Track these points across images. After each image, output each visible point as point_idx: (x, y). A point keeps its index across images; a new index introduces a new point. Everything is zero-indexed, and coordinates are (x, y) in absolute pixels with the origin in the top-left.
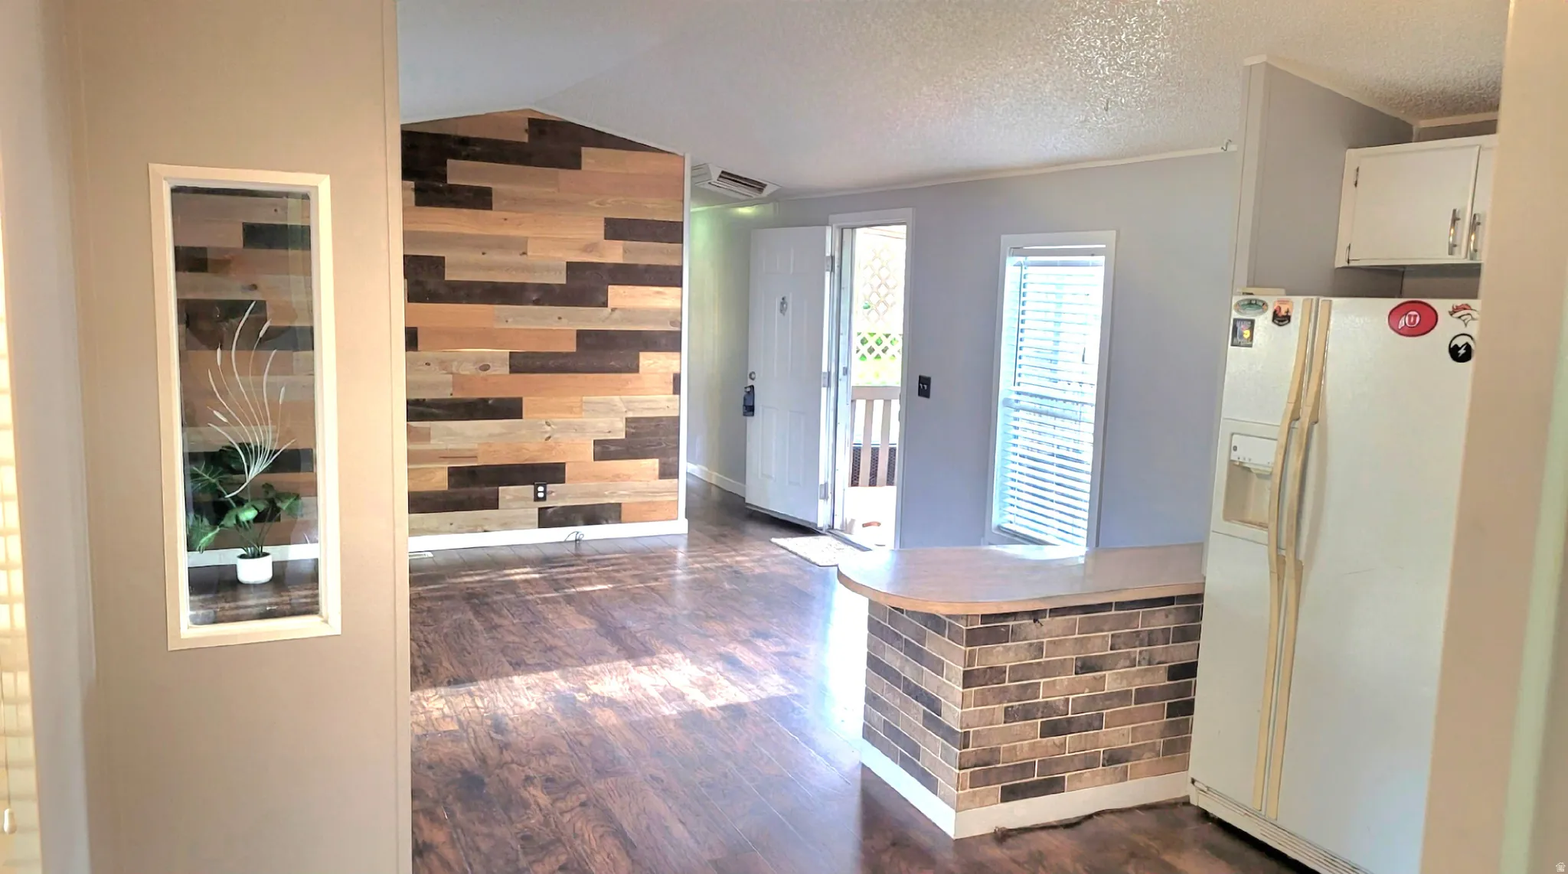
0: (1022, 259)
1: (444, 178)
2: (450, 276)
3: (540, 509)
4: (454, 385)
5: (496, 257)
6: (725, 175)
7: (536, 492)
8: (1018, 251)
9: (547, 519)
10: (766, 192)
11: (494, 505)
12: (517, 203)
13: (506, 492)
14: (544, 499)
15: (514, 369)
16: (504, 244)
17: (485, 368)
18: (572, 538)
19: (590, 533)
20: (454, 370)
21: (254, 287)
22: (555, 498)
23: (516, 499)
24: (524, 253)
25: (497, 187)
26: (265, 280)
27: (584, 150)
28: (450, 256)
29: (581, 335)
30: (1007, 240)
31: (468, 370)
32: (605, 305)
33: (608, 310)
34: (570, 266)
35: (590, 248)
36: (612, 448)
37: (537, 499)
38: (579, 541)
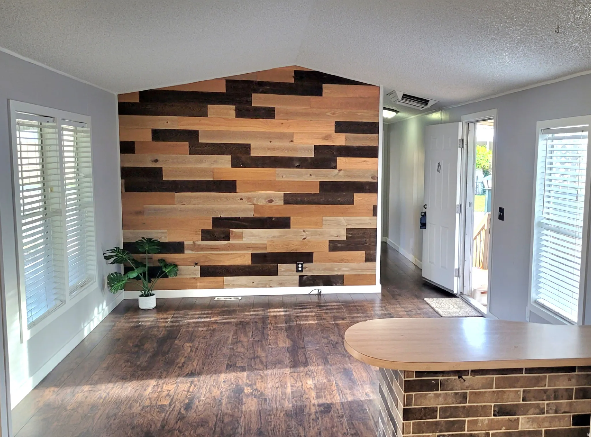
0: (550, 135)
1: (251, 103)
2: (253, 154)
3: (299, 276)
4: (255, 210)
5: (276, 143)
6: (405, 96)
7: (298, 267)
8: (547, 130)
9: (303, 282)
10: (430, 104)
11: (276, 273)
12: (288, 114)
13: (282, 267)
14: (302, 271)
15: (286, 202)
16: (281, 136)
17: (271, 201)
18: (316, 292)
19: (326, 290)
20: (255, 202)
21: (156, 161)
22: (307, 271)
23: (287, 270)
24: (292, 141)
25: (277, 107)
26: (161, 157)
27: (324, 86)
28: (253, 144)
29: (322, 184)
30: (540, 125)
31: (262, 202)
32: (335, 168)
33: (336, 171)
34: (317, 148)
35: (327, 137)
36: (339, 245)
37: (298, 271)
38: (319, 294)
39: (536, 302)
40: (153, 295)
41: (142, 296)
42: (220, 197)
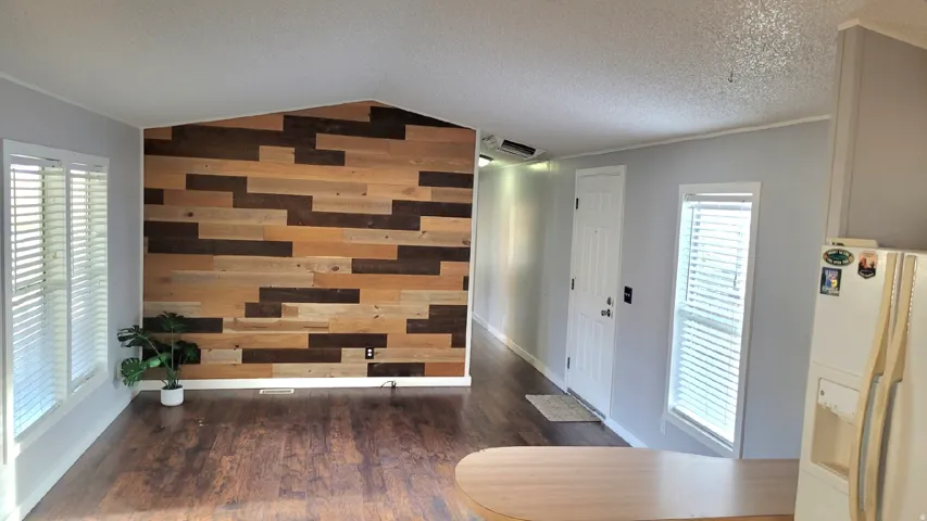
0: (696, 203)
1: (314, 147)
2: (315, 209)
3: (369, 364)
4: (314, 280)
5: (344, 197)
6: (507, 143)
7: (367, 353)
8: (692, 197)
9: (373, 371)
10: (536, 154)
11: (338, 360)
12: (361, 161)
13: (346, 352)
14: (372, 357)
15: (355, 271)
16: (352, 188)
17: (336, 269)
18: (390, 385)
19: (403, 382)
20: (315, 269)
21: (191, 215)
22: (379, 358)
23: (353, 357)
24: (365, 194)
25: (348, 152)
26: (197, 210)
27: (407, 126)
28: (316, 196)
29: (401, 248)
30: (683, 189)
31: (325, 270)
32: (418, 229)
33: (420, 233)
34: (395, 203)
35: (409, 191)
36: (420, 326)
37: (367, 357)
38: (394, 387)
39: (674, 410)
40: (181, 387)
41: (165, 388)
42: (271, 263)
